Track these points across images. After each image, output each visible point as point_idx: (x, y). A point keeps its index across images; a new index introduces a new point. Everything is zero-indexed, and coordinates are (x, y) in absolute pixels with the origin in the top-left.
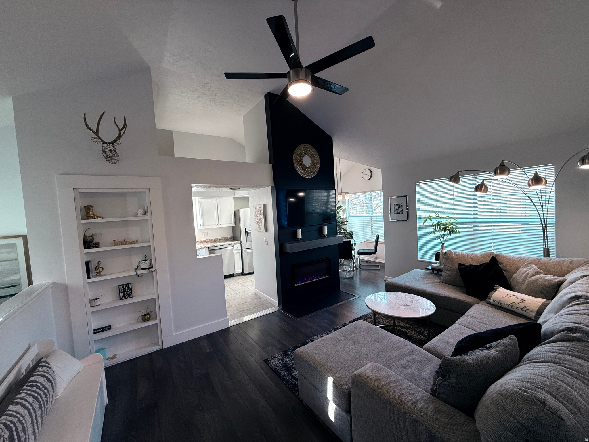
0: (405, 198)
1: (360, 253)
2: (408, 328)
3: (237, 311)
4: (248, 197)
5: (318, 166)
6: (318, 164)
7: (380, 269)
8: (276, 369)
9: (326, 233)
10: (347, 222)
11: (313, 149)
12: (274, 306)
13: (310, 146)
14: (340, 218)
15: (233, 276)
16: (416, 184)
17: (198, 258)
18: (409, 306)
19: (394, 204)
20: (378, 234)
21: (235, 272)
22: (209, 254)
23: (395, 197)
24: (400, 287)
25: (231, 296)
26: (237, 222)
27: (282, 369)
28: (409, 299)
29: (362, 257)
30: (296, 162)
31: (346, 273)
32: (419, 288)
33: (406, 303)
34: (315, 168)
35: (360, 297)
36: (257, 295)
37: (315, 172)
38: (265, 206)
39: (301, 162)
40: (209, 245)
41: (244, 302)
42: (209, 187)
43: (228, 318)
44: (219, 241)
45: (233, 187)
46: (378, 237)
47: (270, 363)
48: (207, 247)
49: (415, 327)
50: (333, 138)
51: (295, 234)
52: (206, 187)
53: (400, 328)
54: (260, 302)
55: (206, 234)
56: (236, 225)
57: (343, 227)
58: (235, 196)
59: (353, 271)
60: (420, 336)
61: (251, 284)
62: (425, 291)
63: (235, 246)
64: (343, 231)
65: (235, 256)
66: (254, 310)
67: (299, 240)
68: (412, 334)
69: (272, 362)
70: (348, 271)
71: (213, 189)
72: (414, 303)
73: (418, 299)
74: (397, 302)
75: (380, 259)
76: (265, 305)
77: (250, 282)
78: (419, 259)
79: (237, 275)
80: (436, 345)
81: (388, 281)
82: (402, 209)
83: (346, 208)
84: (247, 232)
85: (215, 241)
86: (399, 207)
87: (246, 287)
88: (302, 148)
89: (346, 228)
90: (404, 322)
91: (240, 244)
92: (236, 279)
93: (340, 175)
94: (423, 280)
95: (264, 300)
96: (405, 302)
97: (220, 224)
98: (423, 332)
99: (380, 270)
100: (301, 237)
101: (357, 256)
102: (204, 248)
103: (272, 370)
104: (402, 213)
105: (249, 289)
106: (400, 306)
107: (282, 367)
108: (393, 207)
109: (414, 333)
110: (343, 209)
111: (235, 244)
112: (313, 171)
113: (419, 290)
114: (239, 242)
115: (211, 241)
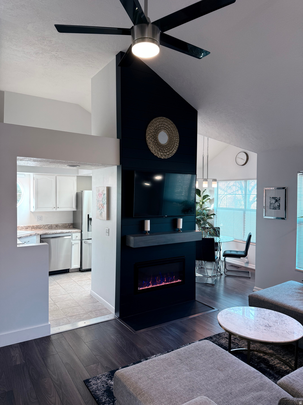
0: (284, 190)
1: (225, 255)
2: (271, 355)
3: (64, 316)
4: (91, 177)
5: (176, 145)
6: (177, 143)
7: (250, 276)
8: (96, 393)
9: (181, 226)
10: (215, 216)
11: (172, 123)
12: (111, 313)
13: (168, 120)
14: (206, 210)
15: (68, 272)
16: (298, 174)
17: (18, 246)
18: (272, 327)
19: (270, 197)
20: (250, 233)
21: (71, 267)
22: (40, 243)
23: (273, 188)
24: (266, 302)
25: (61, 296)
26: (79, 206)
27: (104, 393)
28: (274, 317)
29: (228, 260)
30: (149, 138)
31: (207, 278)
32: (290, 304)
33: (268, 323)
34: (173, 147)
35: (219, 310)
36: (92, 297)
37: (173, 152)
38: (109, 189)
39: (156, 138)
40: (41, 232)
41: (75, 306)
42: (40, 161)
43: (49, 323)
44: (55, 228)
45: (70, 163)
46: (250, 237)
47: (91, 385)
48: (38, 234)
49: (280, 355)
50: (198, 111)
51: (142, 225)
52: (37, 161)
53: (262, 355)
54: (94, 306)
55: (40, 218)
56: (78, 210)
57: (209, 221)
58: (78, 175)
59: (216, 276)
60: (285, 366)
61: (88, 283)
62: (296, 309)
63: (74, 235)
64: (208, 226)
65: (73, 247)
66: (85, 316)
67: (146, 233)
68: (275, 363)
69: (94, 384)
70: (210, 276)
71: (46, 164)
72: (278, 323)
73: (286, 319)
74: (258, 320)
75: (251, 264)
76: (100, 311)
77: (88, 281)
78: (297, 268)
79: (74, 271)
80: (294, 380)
81: (255, 292)
82: (280, 204)
83: (214, 198)
84: (89, 219)
85: (51, 227)
86: (276, 201)
87: (81, 287)
88: (158, 122)
89: (212, 222)
90: (268, 347)
91: (80, 234)
92: (72, 275)
93: (208, 157)
94: (297, 295)
95: (99, 304)
96: (266, 321)
97: (58, 208)
98: (290, 361)
99: (250, 278)
100: (149, 230)
101: (222, 258)
102: (34, 235)
103: (92, 394)
104: (279, 209)
105: (84, 289)
106: (260, 326)
107: (105, 391)
108: (268, 200)
109: (278, 362)
110: (210, 199)
111: (74, 233)
112: (170, 151)
113: (290, 308)
114: (80, 231)
115: (46, 227)
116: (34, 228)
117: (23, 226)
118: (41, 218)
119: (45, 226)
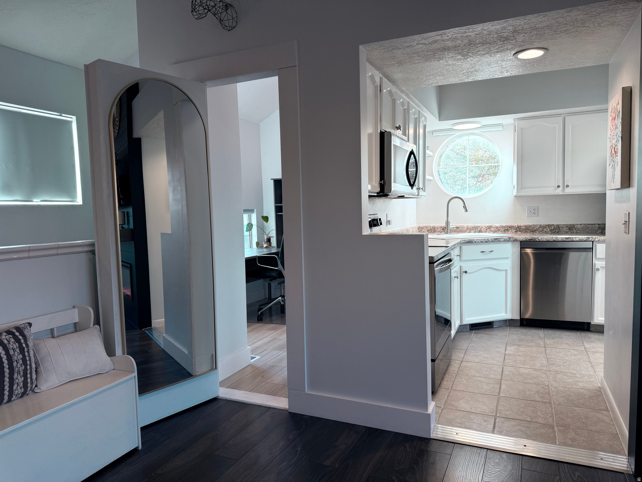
15: (588, 330)
21: (592, 319)
38: (631, 96)
41: (538, 399)
43: (429, 412)
48: (516, 240)
55: (534, 212)
63: (599, 248)
65: (598, 274)
76: (592, 434)
79: (600, 330)
85: (557, 231)
92: (590, 338)
97: (568, 186)
111: (600, 242)
115: (545, 230)
116: (520, 231)
117: (498, 226)
118: (536, 212)
119: (545, 227)
